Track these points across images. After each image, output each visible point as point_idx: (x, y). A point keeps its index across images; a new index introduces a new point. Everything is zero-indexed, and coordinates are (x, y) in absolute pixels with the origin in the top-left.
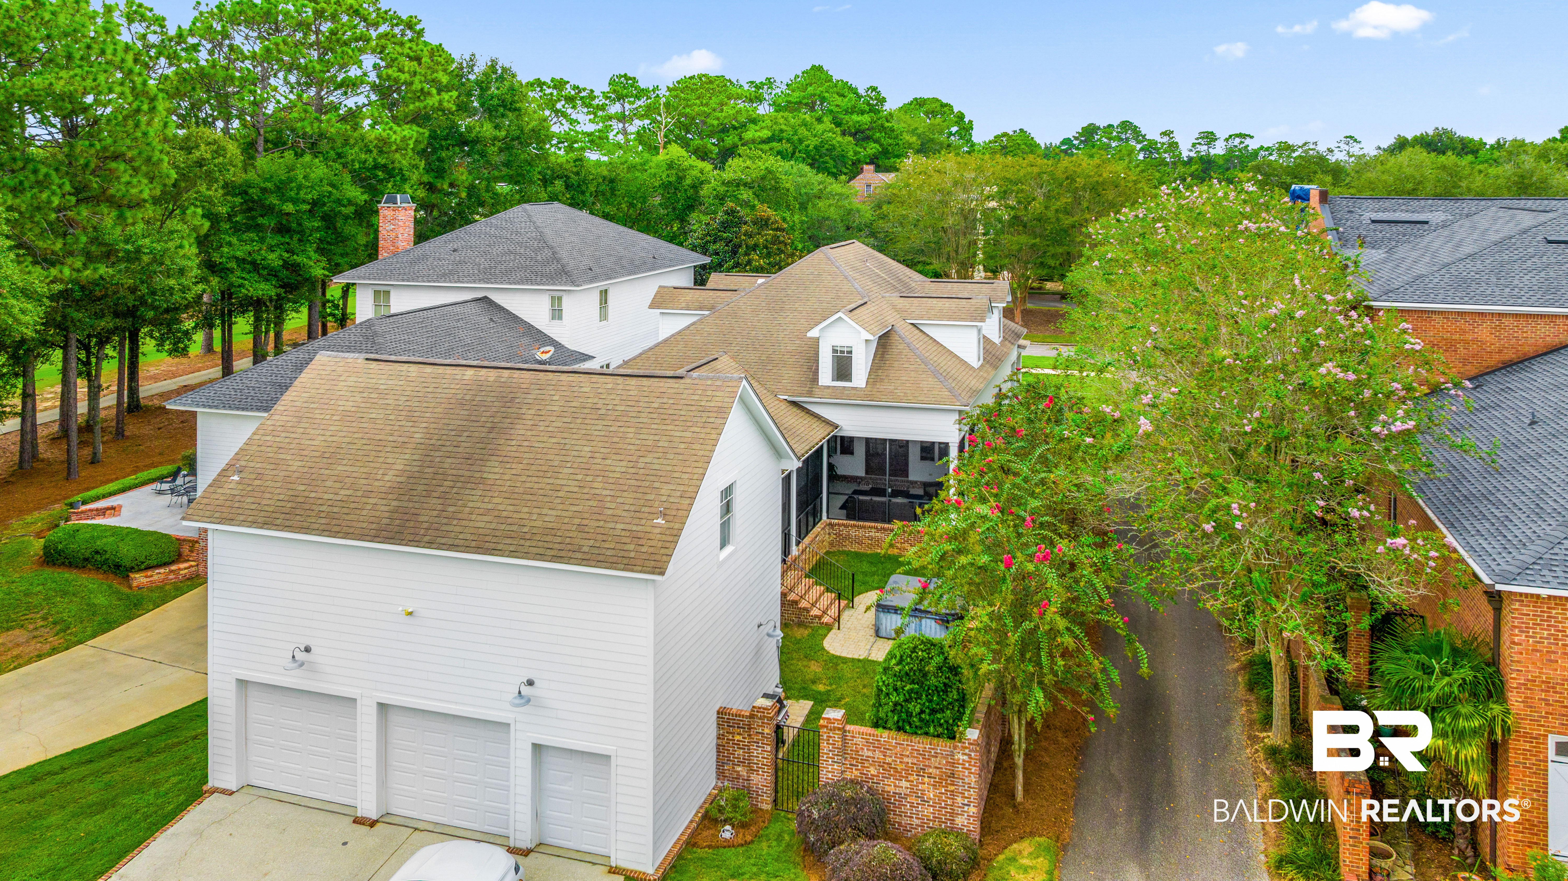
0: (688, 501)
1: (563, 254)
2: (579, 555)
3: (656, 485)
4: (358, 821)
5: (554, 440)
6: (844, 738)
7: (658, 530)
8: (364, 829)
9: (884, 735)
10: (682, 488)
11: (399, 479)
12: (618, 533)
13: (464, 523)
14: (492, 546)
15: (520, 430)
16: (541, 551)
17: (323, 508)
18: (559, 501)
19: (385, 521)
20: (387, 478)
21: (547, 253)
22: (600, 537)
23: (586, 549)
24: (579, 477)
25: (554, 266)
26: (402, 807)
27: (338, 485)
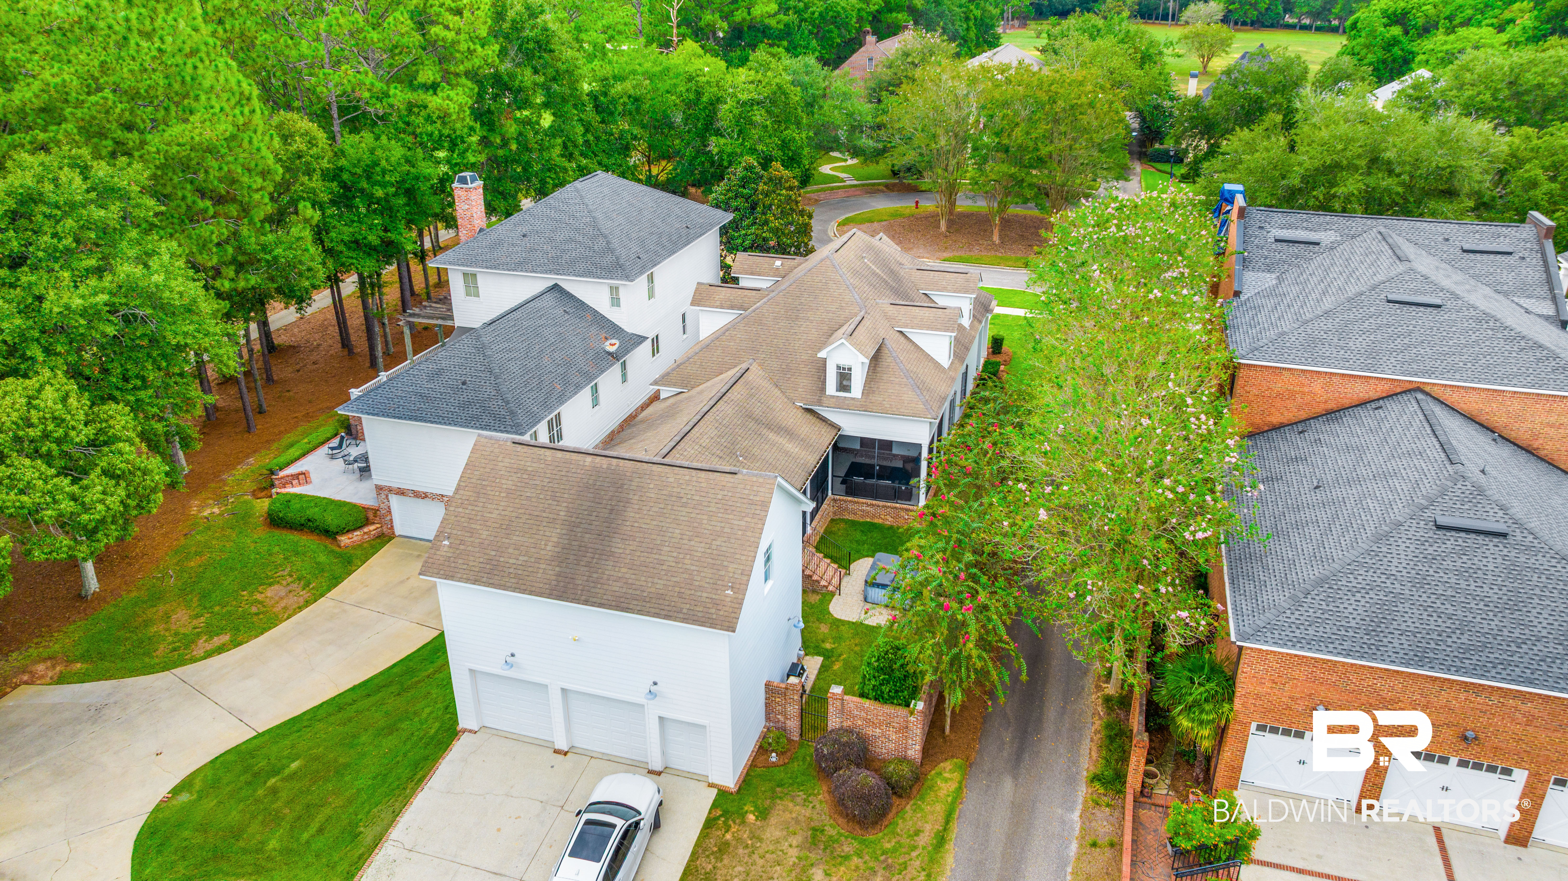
0: (746, 578)
1: (615, 243)
2: (681, 616)
3: (725, 563)
4: (556, 752)
5: (655, 523)
6: (843, 704)
7: (728, 599)
8: (561, 757)
9: (866, 703)
10: (742, 567)
11: (557, 550)
12: (704, 599)
13: (605, 587)
14: (625, 605)
15: (630, 514)
16: (657, 611)
17: (511, 570)
18: (663, 573)
19: (554, 583)
20: (549, 548)
21: (601, 243)
22: (693, 602)
23: (685, 611)
24: (675, 554)
25: (609, 259)
26: (581, 743)
27: (516, 552)
